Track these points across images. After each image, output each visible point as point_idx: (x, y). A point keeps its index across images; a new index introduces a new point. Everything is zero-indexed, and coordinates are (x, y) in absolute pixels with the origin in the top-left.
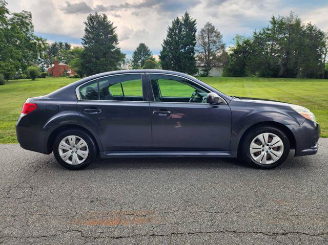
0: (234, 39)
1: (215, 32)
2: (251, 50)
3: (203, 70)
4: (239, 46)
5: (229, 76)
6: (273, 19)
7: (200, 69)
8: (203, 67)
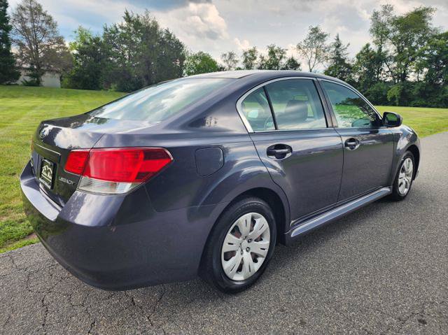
0: (75, 32)
1: (44, 15)
2: (104, 52)
3: (30, 75)
4: (85, 43)
5: (76, 87)
6: (127, 14)
7: (23, 73)
8: (28, 69)
